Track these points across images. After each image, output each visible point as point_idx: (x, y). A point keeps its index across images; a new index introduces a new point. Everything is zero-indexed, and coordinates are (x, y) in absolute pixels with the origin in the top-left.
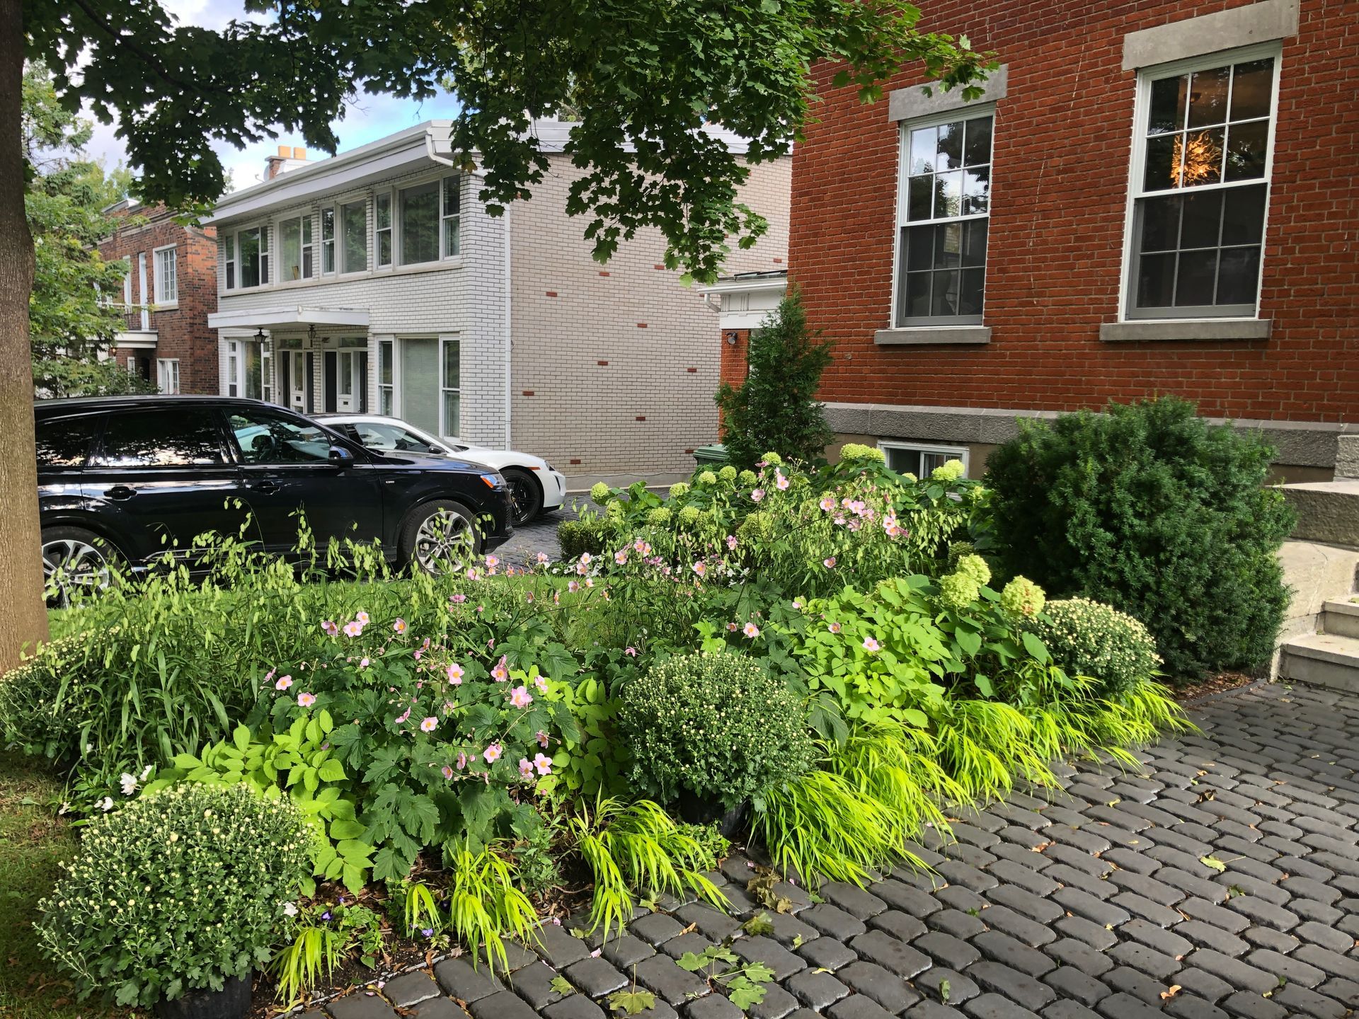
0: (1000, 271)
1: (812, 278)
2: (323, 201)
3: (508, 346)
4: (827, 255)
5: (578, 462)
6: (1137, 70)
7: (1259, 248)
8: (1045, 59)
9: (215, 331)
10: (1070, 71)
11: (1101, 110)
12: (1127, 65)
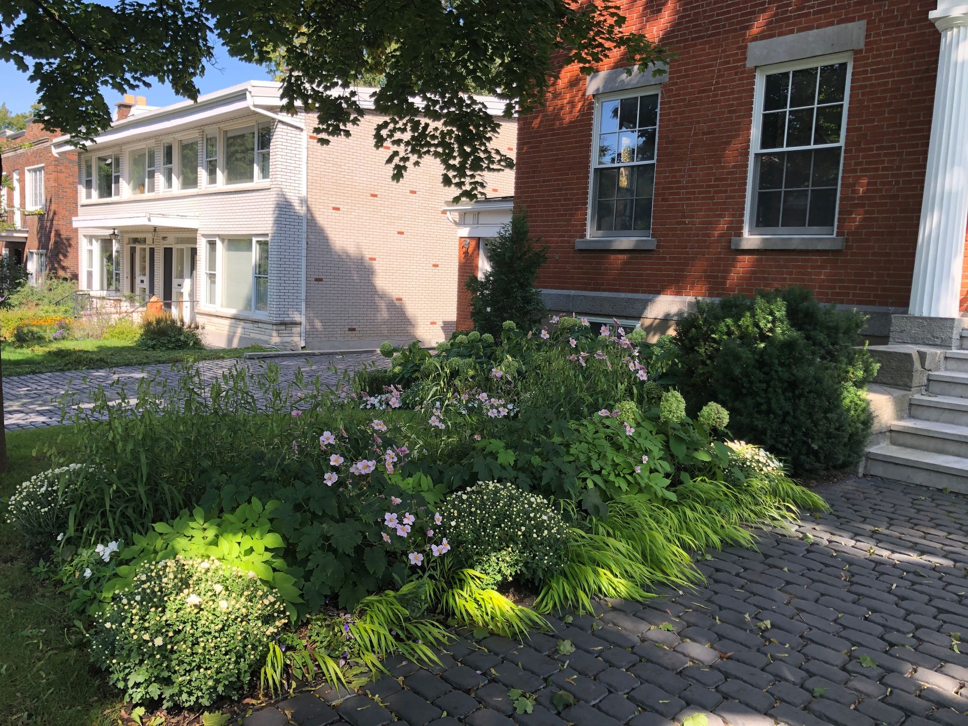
0: (663, 200)
1: (531, 202)
2: (164, 137)
3: (304, 245)
4: (541, 186)
5: (354, 330)
6: (756, 67)
7: (836, 190)
8: (694, 57)
9: (76, 230)
10: (711, 66)
11: (732, 93)
12: (749, 64)
